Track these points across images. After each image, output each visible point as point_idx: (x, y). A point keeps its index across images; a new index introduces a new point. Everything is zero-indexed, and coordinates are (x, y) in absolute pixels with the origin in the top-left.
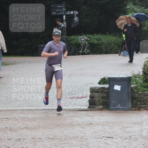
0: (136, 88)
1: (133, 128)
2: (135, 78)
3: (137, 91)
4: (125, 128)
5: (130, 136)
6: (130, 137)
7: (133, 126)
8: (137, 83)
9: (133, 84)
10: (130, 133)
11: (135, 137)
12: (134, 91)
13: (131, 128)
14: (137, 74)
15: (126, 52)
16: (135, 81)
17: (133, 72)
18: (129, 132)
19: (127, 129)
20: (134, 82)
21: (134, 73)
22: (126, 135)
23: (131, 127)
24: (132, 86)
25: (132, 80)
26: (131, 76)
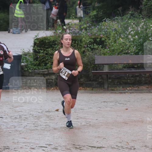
0: (26, 66)
1: (23, 107)
2: (25, 56)
3: (28, 70)
4: (15, 107)
5: (20, 115)
6: (20, 117)
7: (23, 105)
8: (27, 61)
9: (23, 62)
10: (21, 113)
11: (25, 116)
12: (24, 70)
13: (21, 108)
14: (27, 52)
15: (16, 30)
16: (26, 59)
17: (24, 49)
18: (19, 111)
19: (17, 109)
20: (24, 61)
21: (24, 51)
22: (16, 114)
23: (21, 106)
24: (22, 64)
25: (22, 58)
26: (21, 54)
